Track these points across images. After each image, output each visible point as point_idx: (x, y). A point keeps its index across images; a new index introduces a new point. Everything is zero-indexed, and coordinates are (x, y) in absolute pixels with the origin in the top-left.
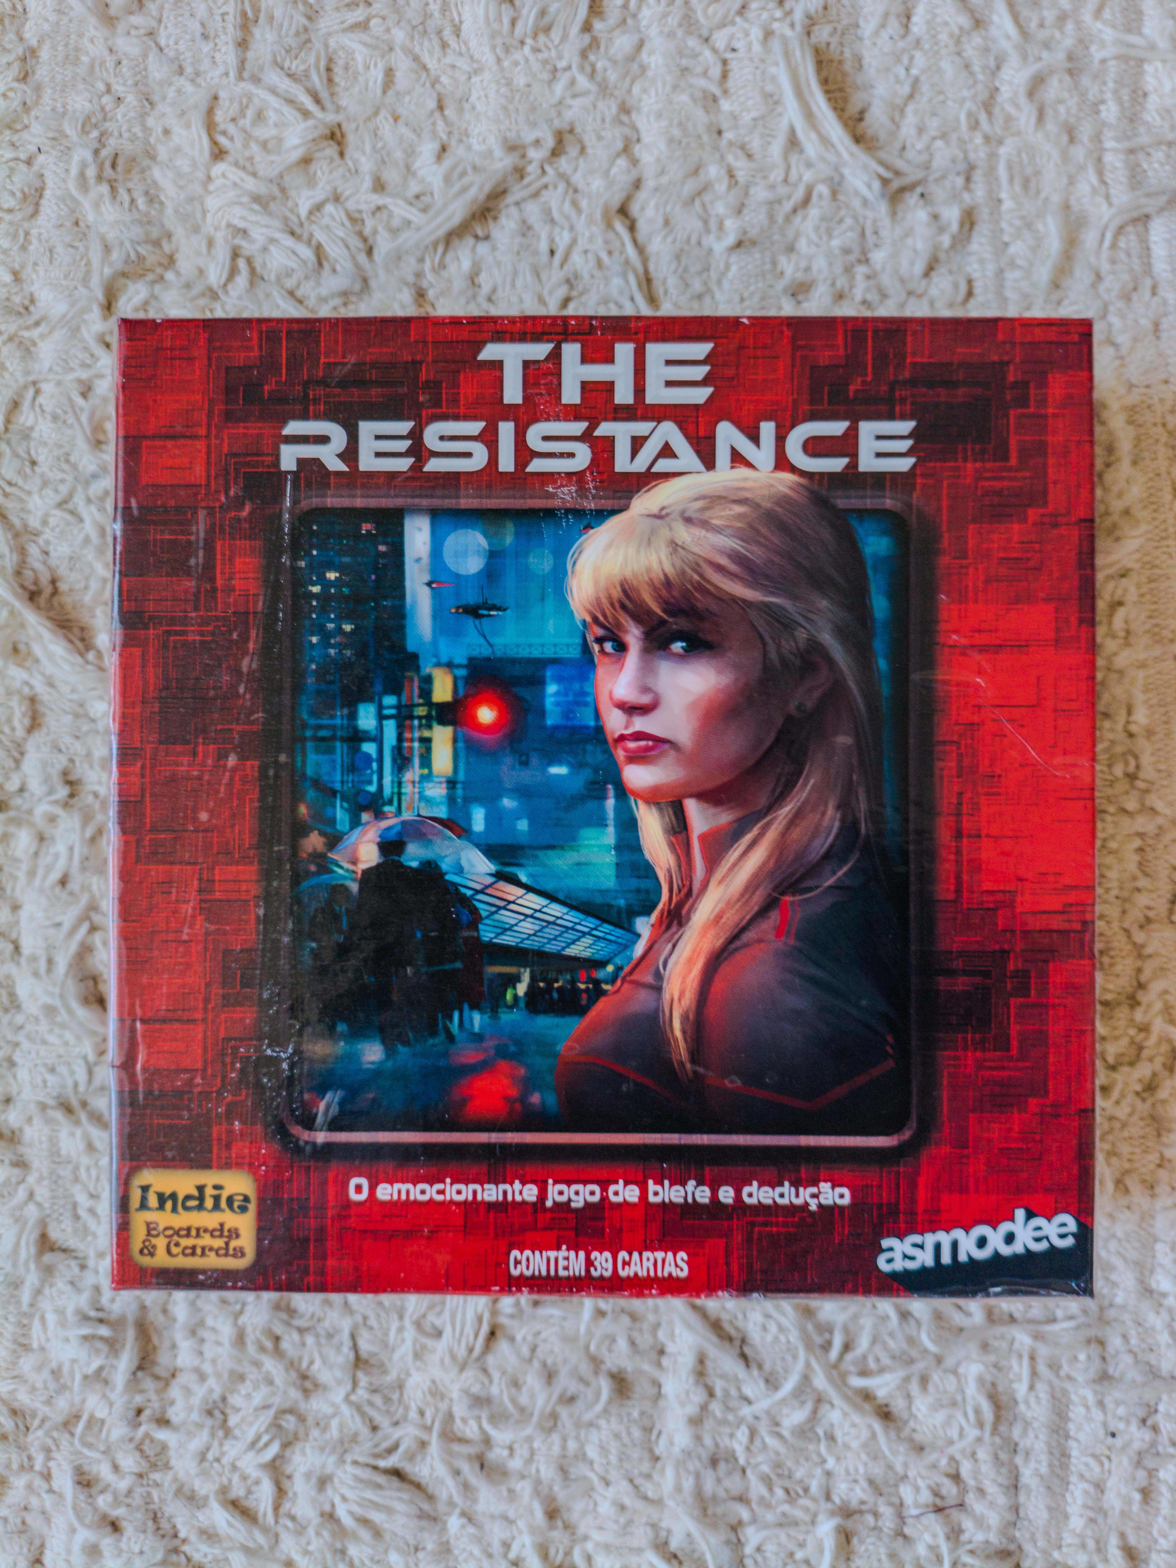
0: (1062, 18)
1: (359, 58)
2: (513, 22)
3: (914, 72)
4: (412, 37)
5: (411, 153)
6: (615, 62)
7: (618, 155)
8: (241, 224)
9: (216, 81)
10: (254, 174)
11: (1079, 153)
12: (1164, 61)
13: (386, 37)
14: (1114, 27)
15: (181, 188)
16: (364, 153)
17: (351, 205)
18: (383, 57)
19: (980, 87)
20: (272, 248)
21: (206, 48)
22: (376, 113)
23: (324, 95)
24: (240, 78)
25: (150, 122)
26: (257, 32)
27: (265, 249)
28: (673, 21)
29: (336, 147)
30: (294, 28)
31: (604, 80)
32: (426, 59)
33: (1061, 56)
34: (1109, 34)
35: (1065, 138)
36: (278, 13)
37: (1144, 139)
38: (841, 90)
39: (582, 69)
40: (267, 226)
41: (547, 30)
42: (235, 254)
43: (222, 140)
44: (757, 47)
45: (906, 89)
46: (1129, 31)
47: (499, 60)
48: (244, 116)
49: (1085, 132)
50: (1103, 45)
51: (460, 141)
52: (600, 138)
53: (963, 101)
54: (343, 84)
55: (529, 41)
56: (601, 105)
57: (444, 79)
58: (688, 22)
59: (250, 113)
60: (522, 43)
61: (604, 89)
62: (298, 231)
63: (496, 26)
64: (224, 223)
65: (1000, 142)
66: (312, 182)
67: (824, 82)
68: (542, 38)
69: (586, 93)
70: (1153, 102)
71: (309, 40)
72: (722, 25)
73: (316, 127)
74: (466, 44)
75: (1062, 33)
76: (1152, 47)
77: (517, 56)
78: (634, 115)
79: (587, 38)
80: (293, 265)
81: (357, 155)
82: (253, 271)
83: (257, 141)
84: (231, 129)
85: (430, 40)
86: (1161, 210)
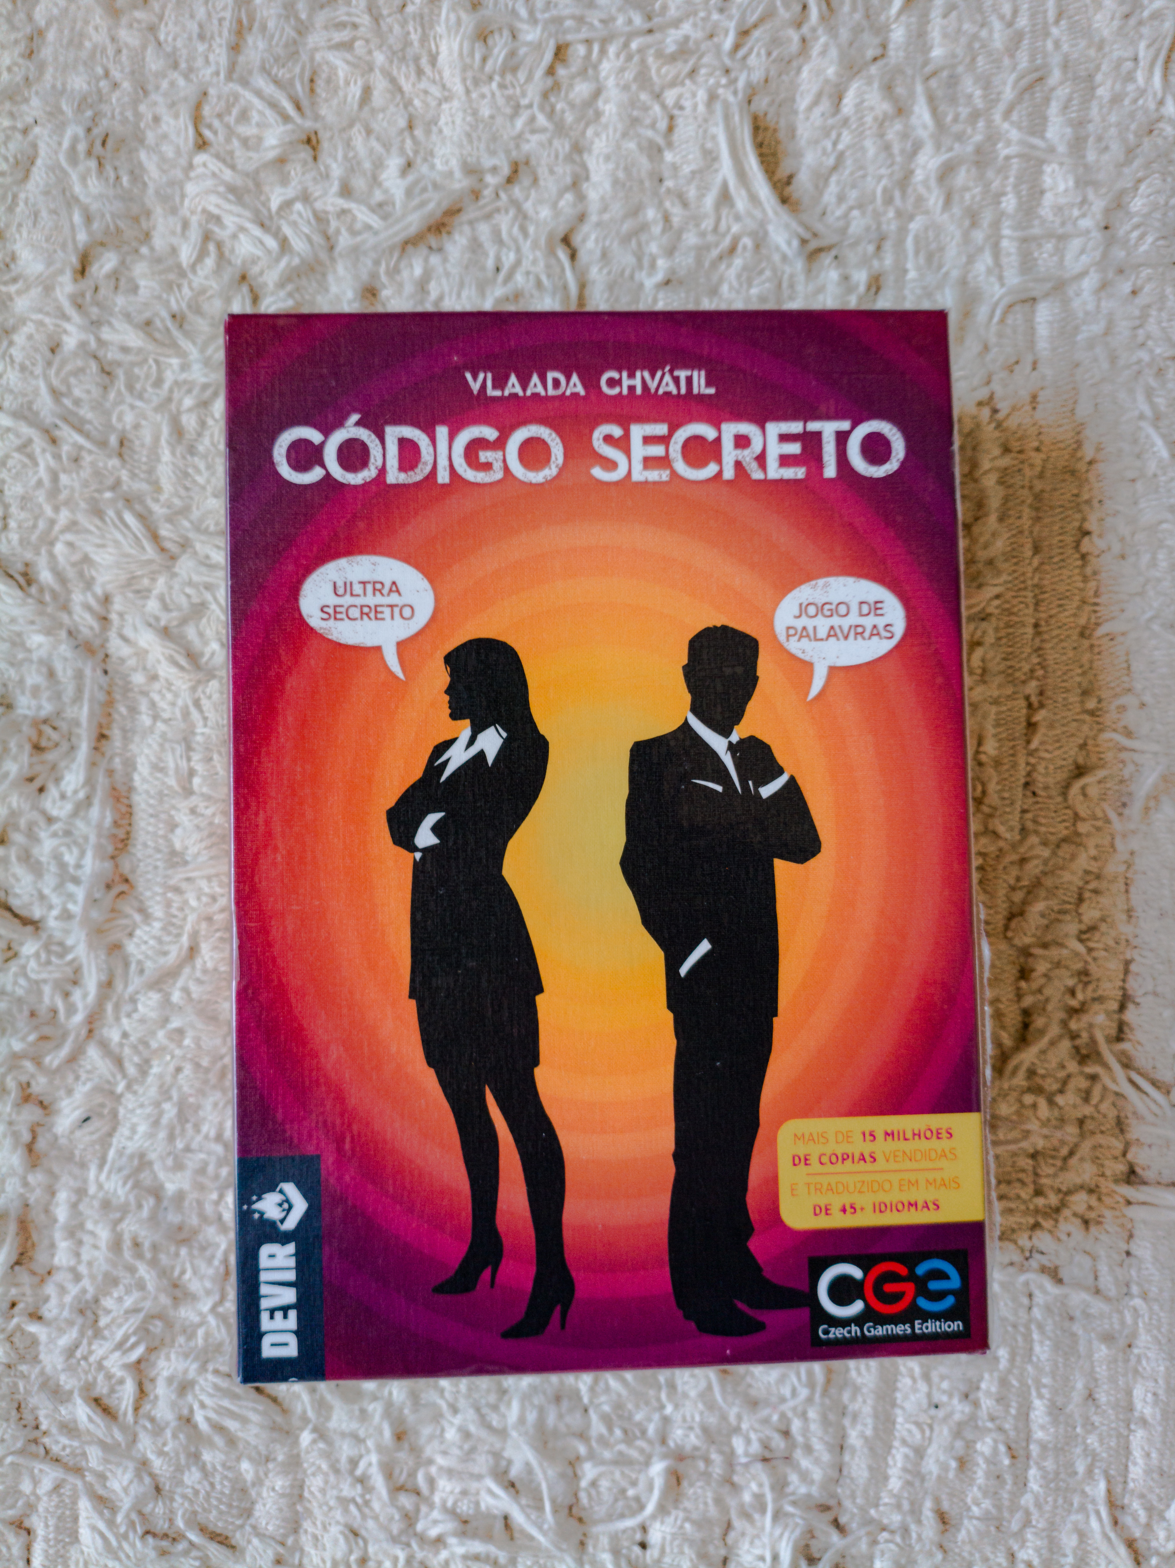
0: (975, 116)
1: (341, 74)
2: (484, 60)
3: (840, 147)
4: (391, 62)
5: (379, 164)
6: (572, 105)
7: (566, 189)
8: (216, 211)
9: (208, 78)
10: (233, 167)
11: (979, 236)
12: (1061, 164)
13: (368, 58)
14: (1020, 128)
15: (164, 171)
16: (336, 160)
17: (318, 205)
18: (363, 75)
19: (896, 168)
20: (242, 236)
21: (201, 48)
22: (351, 125)
23: (305, 103)
24: (229, 77)
25: (142, 108)
26: (250, 40)
27: (234, 236)
28: (629, 75)
29: (311, 152)
30: (284, 39)
31: (562, 120)
32: (402, 81)
33: (970, 149)
34: (1015, 134)
35: (967, 223)
36: (271, 24)
37: (1036, 231)
38: (774, 154)
39: (542, 108)
40: (239, 216)
41: (514, 70)
42: (207, 237)
43: (207, 133)
44: (701, 108)
45: (831, 161)
46: (1033, 133)
47: (468, 92)
48: (230, 113)
49: (987, 217)
50: (1008, 143)
51: (425, 160)
52: (552, 172)
53: (880, 178)
54: (324, 95)
55: (497, 78)
56: (556, 143)
57: (417, 102)
58: (643, 78)
59: (235, 112)
60: (491, 78)
61: (560, 129)
62: (267, 222)
63: (468, 60)
64: (199, 209)
65: (911, 218)
66: (284, 181)
67: (759, 146)
68: (509, 77)
69: (543, 130)
70: (1048, 199)
71: (297, 52)
72: (673, 84)
73: (293, 131)
74: (440, 73)
75: (974, 129)
76: (1052, 150)
77: (485, 90)
78: (586, 156)
79: (549, 82)
80: (259, 253)
81: (329, 161)
82: (221, 255)
83: (239, 137)
84: (216, 123)
85: (408, 66)
86: (1047, 295)
